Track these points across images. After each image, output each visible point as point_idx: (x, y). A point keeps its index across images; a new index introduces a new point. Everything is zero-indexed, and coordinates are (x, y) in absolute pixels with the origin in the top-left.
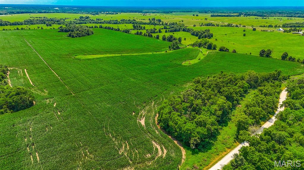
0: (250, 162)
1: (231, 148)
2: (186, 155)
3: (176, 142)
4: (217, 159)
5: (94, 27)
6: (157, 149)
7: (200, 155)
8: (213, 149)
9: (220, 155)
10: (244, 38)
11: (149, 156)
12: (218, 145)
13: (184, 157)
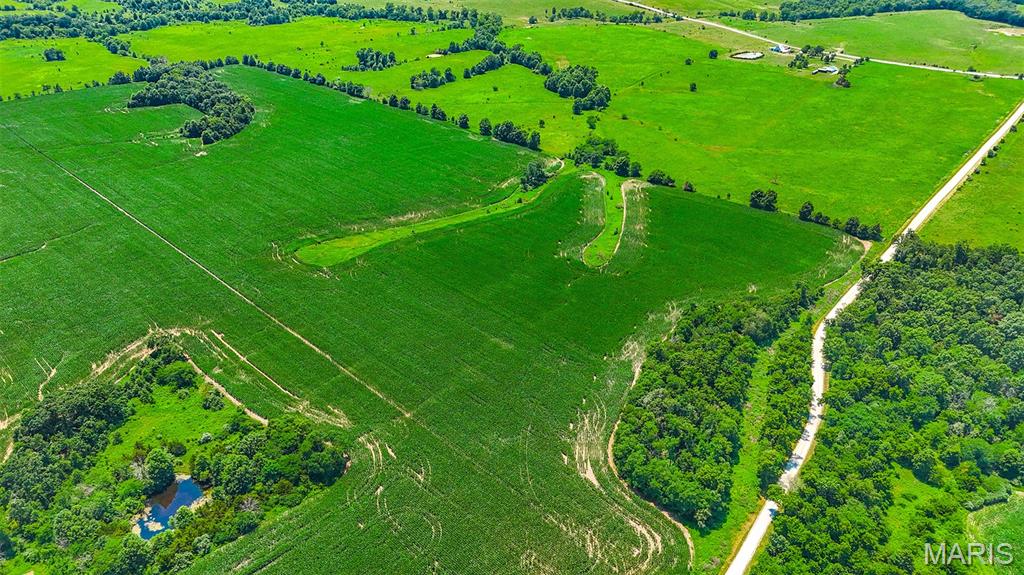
0: (794, 543)
1: (755, 512)
2: (693, 539)
3: (665, 514)
4: (740, 539)
5: (224, 63)
6: (642, 535)
7: (714, 534)
8: (730, 521)
9: (742, 530)
10: (693, 102)
11: (636, 552)
12: (735, 510)
13: (690, 544)
